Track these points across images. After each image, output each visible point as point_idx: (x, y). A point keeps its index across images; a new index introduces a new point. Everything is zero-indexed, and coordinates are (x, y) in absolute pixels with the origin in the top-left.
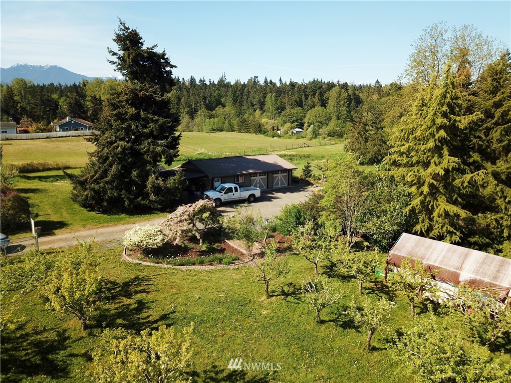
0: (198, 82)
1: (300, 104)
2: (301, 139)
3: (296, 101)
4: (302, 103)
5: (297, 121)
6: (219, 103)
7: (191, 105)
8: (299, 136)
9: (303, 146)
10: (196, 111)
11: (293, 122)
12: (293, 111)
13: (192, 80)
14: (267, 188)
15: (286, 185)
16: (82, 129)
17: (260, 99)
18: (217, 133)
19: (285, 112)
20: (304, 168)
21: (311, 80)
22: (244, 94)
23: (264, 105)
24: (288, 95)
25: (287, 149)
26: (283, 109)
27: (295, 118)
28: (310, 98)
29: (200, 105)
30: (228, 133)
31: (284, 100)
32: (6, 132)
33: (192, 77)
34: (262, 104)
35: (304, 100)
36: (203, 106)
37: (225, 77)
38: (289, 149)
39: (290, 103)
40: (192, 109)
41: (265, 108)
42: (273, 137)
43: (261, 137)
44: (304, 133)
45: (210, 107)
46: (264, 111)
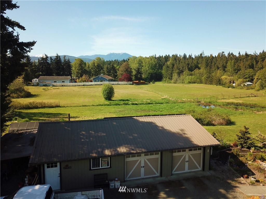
0: (188, 57)
1: (252, 67)
2: (251, 90)
3: (249, 65)
4: (254, 66)
5: (249, 78)
6: (197, 67)
7: (180, 69)
8: (248, 87)
9: (251, 96)
10: (182, 72)
11: (246, 78)
12: (246, 71)
13: (185, 56)
14: (161, 175)
15: (200, 168)
16: (105, 81)
17: (223, 64)
18: (191, 84)
19: (240, 72)
20: (240, 134)
21: (261, 52)
22: (213, 61)
23: (226, 68)
24: (243, 61)
25: (235, 98)
26: (239, 70)
27: (247, 75)
28: (259, 63)
29: (185, 68)
30: (198, 84)
31: (240, 65)
32: (64, 82)
33: (184, 54)
34: (224, 67)
35: (255, 64)
36: (187, 69)
37: (203, 53)
38: (237, 98)
39: (244, 66)
40: (180, 71)
41: (226, 69)
42: (229, 87)
43: (220, 87)
44: (254, 85)
45: (191, 69)
46: (226, 72)
